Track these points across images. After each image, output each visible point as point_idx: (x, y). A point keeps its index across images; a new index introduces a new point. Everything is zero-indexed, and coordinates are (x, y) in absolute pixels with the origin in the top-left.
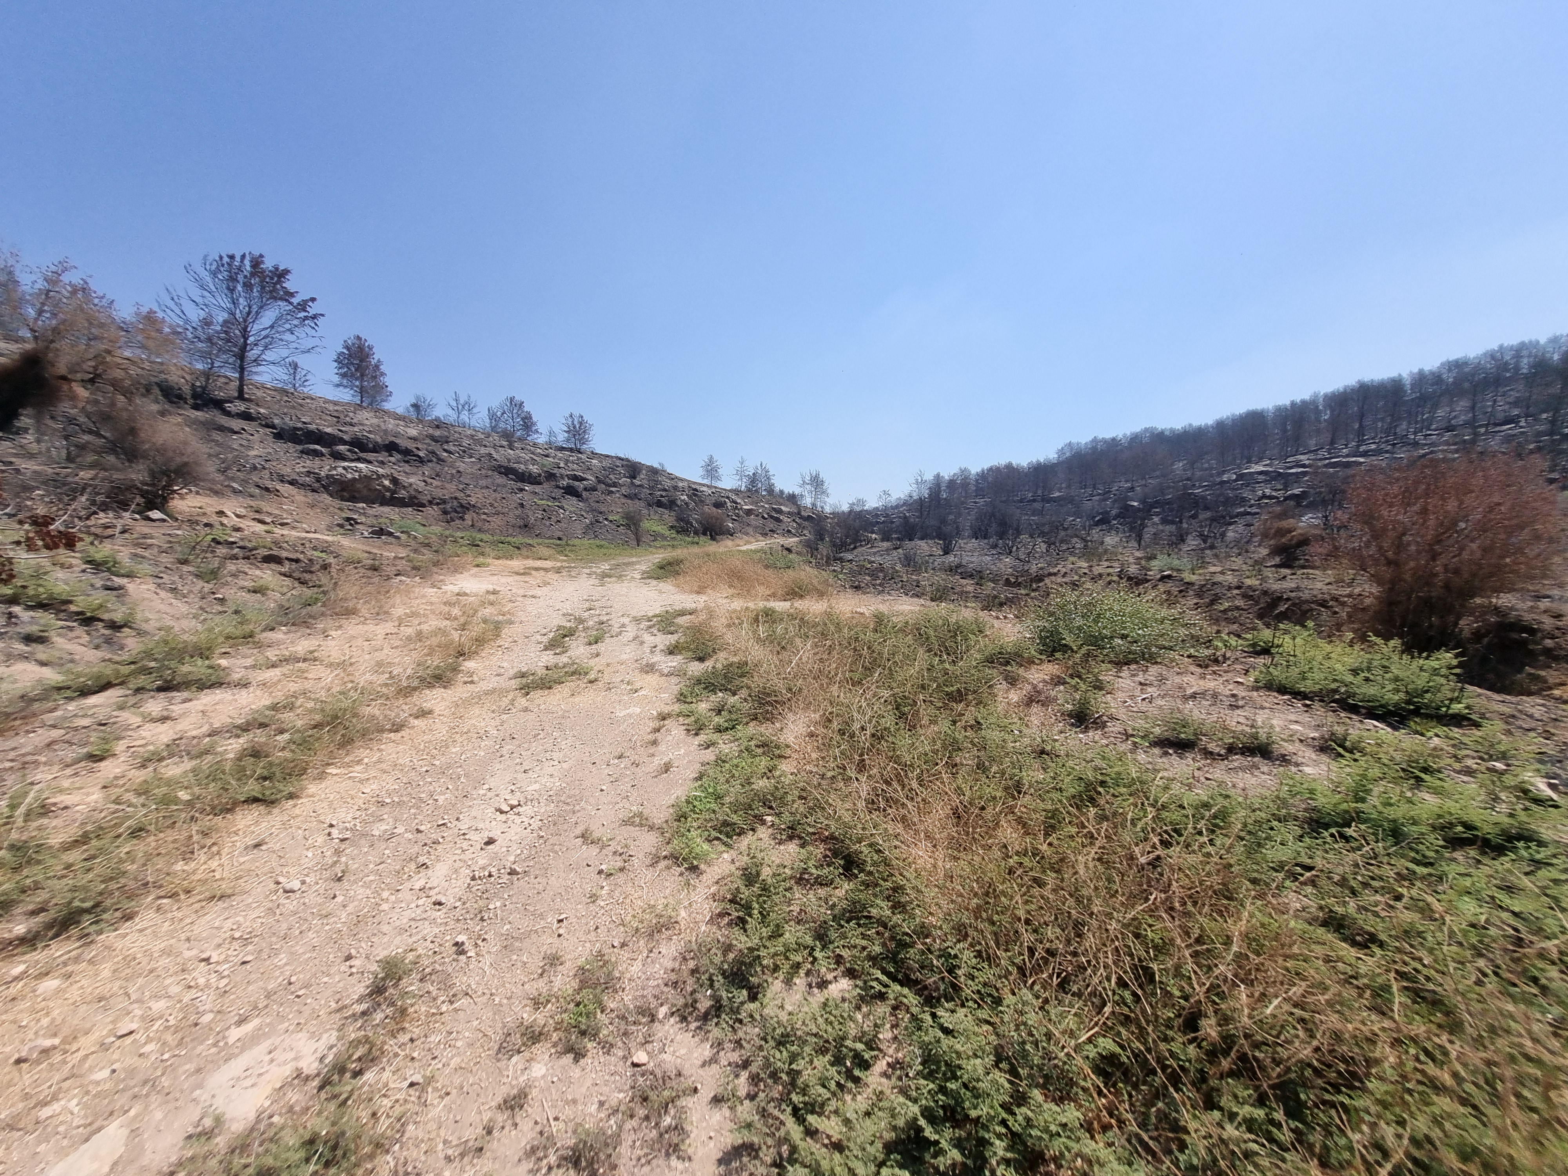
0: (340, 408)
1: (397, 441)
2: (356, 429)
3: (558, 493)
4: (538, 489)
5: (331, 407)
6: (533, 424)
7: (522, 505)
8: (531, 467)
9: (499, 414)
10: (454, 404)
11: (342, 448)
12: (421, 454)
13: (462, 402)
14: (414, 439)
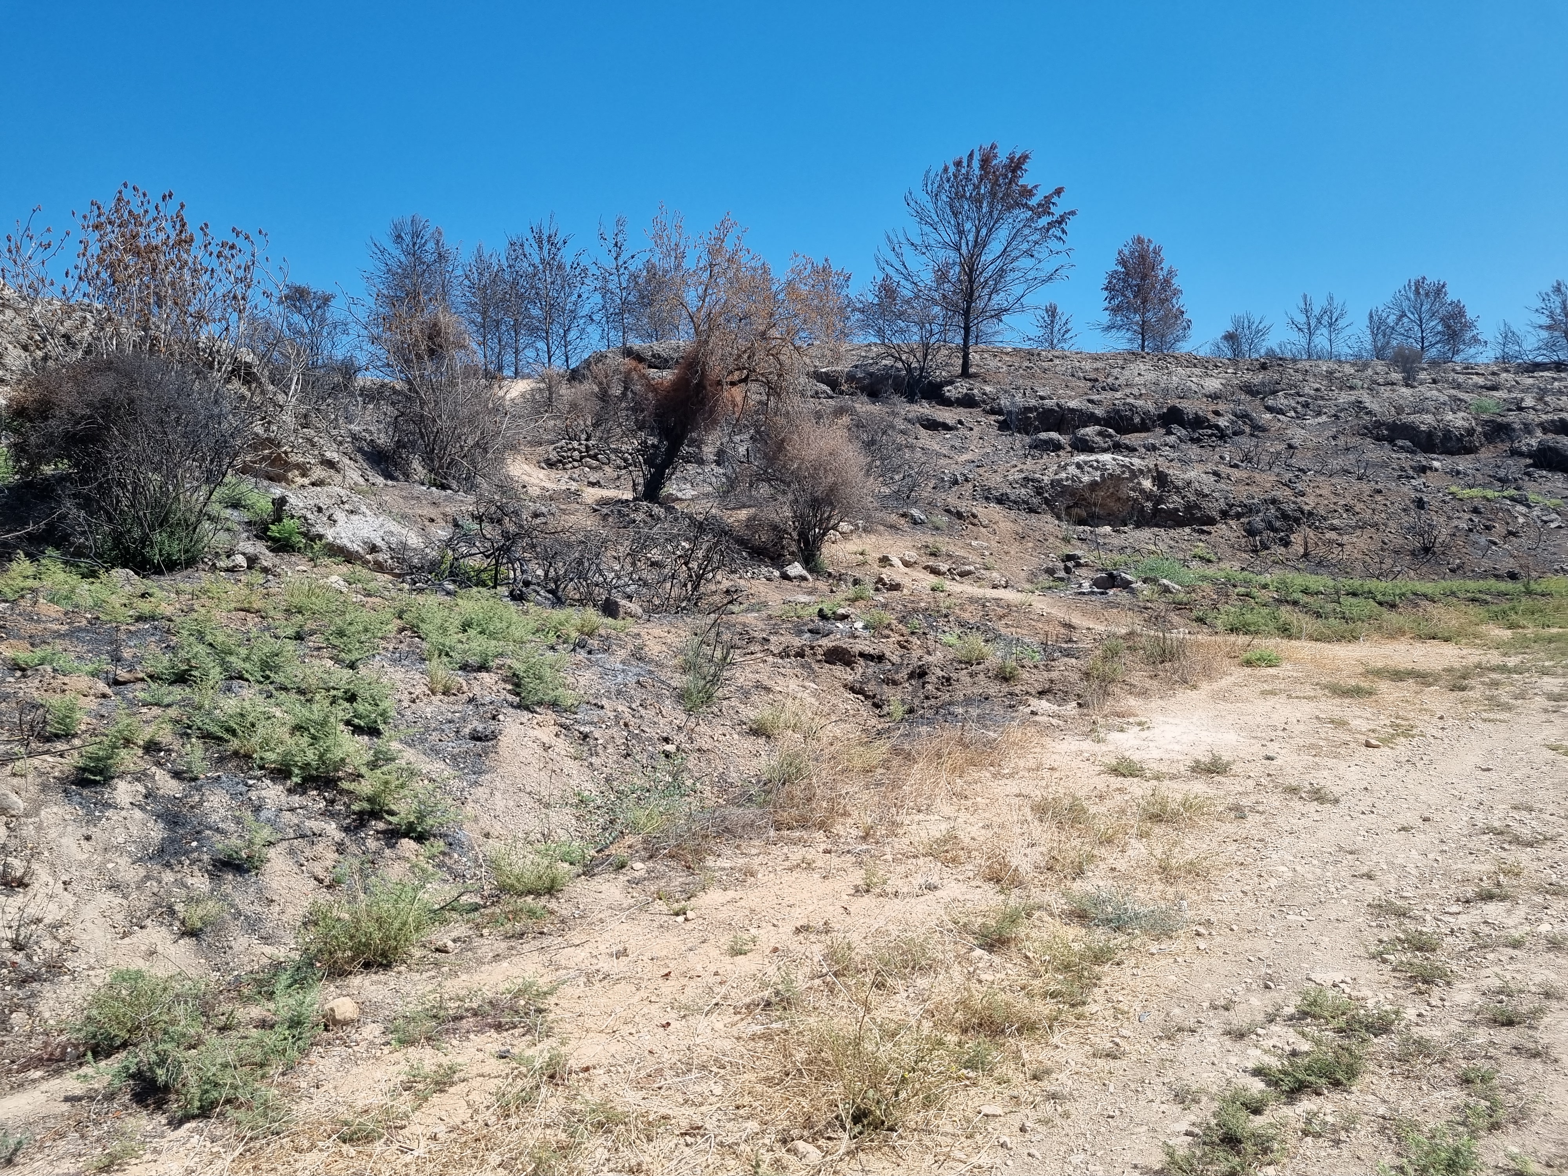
0: (1099, 365)
1: (1183, 405)
2: (1118, 395)
3: (1514, 467)
4: (1463, 463)
5: (1088, 365)
6: (1469, 326)
7: (1420, 504)
8: (1450, 416)
9: (1391, 320)
10: (1301, 319)
11: (1090, 431)
12: (1222, 422)
13: (1317, 311)
14: (1214, 397)
